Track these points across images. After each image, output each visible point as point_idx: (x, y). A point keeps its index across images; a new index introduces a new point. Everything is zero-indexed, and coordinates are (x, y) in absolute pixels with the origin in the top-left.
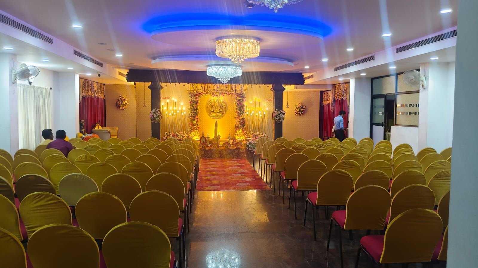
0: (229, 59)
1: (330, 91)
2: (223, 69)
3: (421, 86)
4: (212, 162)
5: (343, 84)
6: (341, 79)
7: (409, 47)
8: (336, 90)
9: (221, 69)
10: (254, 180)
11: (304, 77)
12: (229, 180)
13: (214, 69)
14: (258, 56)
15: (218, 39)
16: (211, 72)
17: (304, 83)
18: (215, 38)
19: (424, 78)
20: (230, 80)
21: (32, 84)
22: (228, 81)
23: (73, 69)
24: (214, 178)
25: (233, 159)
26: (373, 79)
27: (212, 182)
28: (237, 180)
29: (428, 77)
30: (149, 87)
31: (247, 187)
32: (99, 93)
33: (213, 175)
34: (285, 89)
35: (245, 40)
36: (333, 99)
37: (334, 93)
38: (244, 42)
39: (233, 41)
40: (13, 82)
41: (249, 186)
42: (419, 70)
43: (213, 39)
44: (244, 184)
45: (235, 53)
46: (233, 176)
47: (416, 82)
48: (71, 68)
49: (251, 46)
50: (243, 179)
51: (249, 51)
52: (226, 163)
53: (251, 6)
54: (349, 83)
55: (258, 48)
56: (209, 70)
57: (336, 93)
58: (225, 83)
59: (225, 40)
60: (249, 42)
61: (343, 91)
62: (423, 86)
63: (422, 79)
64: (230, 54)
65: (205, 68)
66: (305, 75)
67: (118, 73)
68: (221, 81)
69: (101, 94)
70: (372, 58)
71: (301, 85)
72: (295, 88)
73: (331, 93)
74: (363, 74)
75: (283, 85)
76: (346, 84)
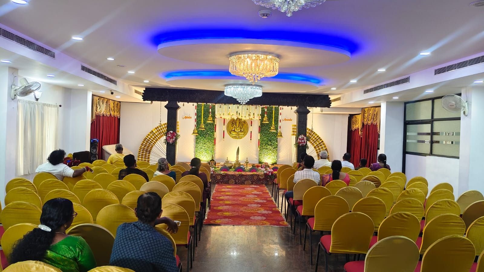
0: (244, 77)
1: (359, 115)
2: (242, 89)
3: (462, 112)
4: (228, 189)
5: (373, 108)
6: (372, 103)
7: (450, 68)
8: (365, 114)
9: (240, 89)
10: (271, 212)
11: (330, 99)
12: (243, 211)
13: (232, 88)
14: (277, 74)
15: (232, 54)
16: (229, 92)
17: (331, 105)
18: (228, 53)
19: (466, 104)
20: (249, 100)
21: (39, 100)
22: (247, 102)
23: (83, 85)
24: (226, 209)
25: (251, 186)
26: (406, 103)
27: (224, 214)
28: (252, 212)
29: (471, 102)
30: (165, 107)
31: (261, 221)
32: (115, 111)
33: (226, 205)
34: (310, 112)
35: (262, 56)
36: (362, 124)
37: (364, 118)
38: (261, 59)
39: (248, 57)
40: (12, 98)
41: (264, 220)
42: (460, 95)
43: (227, 55)
44: (259, 218)
45: (250, 70)
46: (249, 206)
47: (457, 108)
48: (81, 85)
49: (268, 63)
50: (259, 212)
51: (266, 69)
52: (243, 191)
53: (265, 15)
54: (380, 106)
55: (277, 66)
56: (227, 89)
57: (366, 117)
58: (243, 104)
59: (240, 56)
60: (267, 58)
61: (373, 115)
62: (464, 113)
63: (464, 105)
64: (245, 72)
65: (223, 87)
66: (332, 98)
67: (134, 91)
68: (240, 102)
69: (117, 112)
70: (406, 80)
71: (327, 108)
72: (320, 111)
73: (359, 118)
74: (396, 98)
75: (308, 108)
76: (377, 108)
